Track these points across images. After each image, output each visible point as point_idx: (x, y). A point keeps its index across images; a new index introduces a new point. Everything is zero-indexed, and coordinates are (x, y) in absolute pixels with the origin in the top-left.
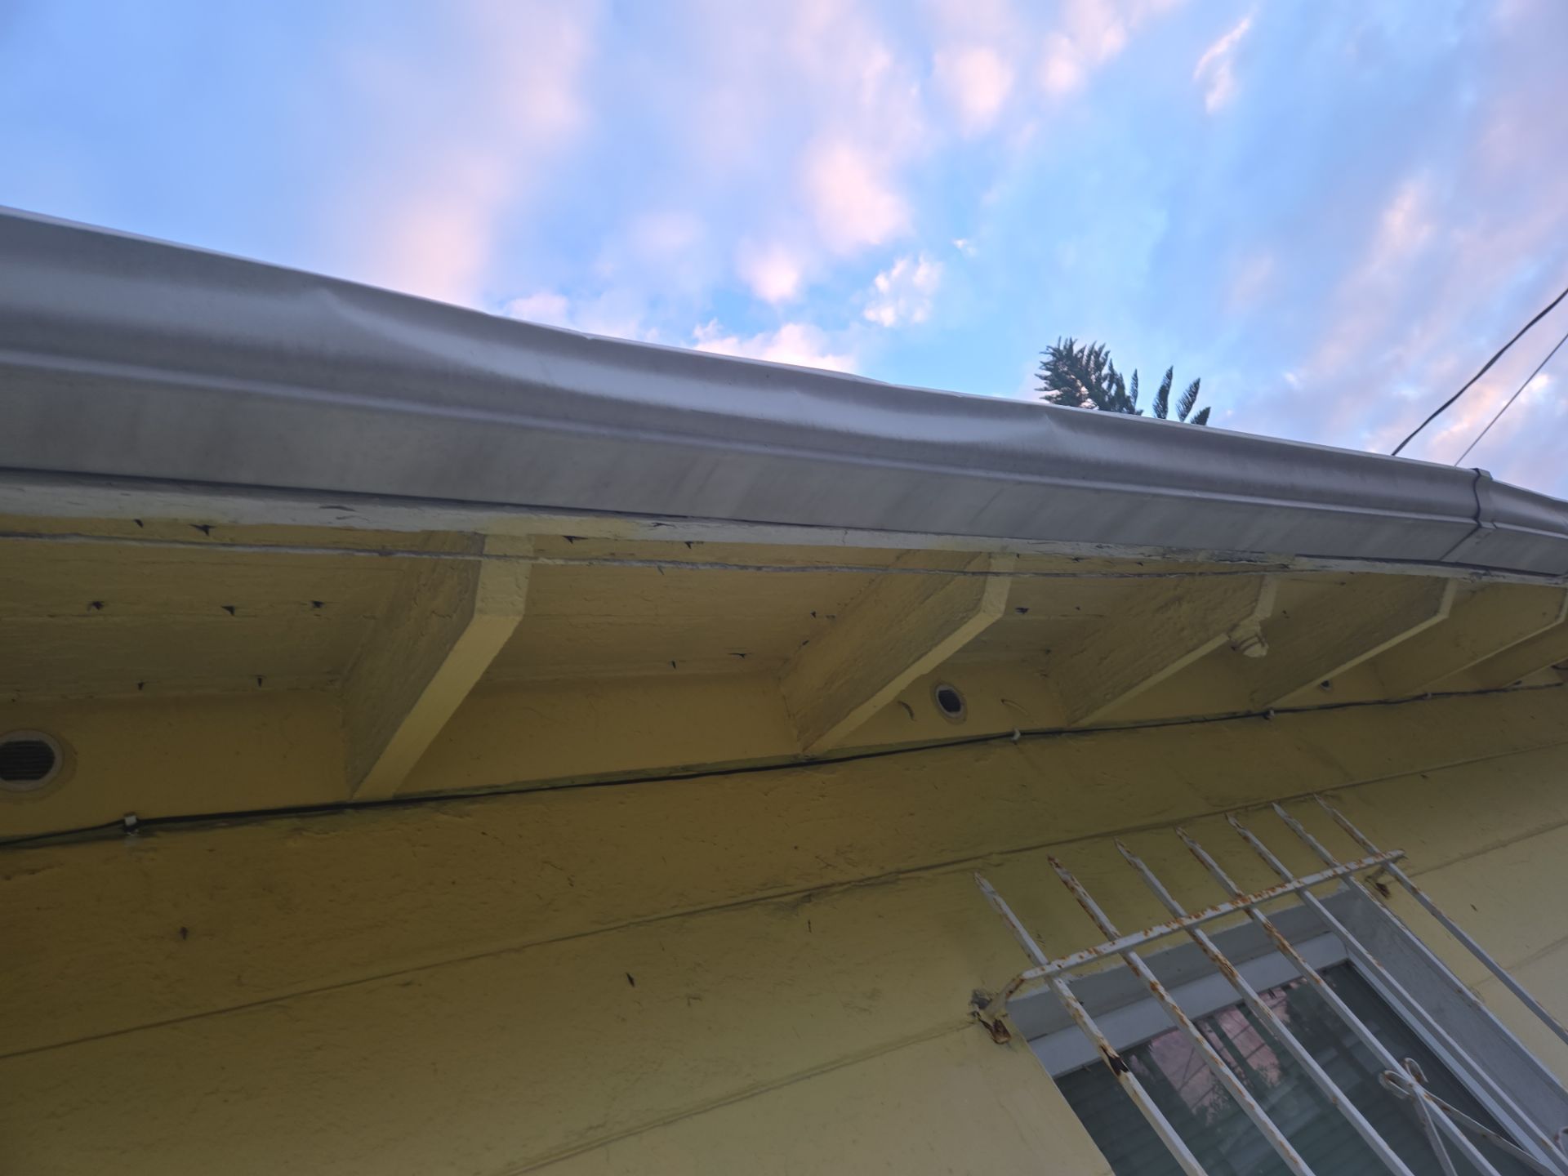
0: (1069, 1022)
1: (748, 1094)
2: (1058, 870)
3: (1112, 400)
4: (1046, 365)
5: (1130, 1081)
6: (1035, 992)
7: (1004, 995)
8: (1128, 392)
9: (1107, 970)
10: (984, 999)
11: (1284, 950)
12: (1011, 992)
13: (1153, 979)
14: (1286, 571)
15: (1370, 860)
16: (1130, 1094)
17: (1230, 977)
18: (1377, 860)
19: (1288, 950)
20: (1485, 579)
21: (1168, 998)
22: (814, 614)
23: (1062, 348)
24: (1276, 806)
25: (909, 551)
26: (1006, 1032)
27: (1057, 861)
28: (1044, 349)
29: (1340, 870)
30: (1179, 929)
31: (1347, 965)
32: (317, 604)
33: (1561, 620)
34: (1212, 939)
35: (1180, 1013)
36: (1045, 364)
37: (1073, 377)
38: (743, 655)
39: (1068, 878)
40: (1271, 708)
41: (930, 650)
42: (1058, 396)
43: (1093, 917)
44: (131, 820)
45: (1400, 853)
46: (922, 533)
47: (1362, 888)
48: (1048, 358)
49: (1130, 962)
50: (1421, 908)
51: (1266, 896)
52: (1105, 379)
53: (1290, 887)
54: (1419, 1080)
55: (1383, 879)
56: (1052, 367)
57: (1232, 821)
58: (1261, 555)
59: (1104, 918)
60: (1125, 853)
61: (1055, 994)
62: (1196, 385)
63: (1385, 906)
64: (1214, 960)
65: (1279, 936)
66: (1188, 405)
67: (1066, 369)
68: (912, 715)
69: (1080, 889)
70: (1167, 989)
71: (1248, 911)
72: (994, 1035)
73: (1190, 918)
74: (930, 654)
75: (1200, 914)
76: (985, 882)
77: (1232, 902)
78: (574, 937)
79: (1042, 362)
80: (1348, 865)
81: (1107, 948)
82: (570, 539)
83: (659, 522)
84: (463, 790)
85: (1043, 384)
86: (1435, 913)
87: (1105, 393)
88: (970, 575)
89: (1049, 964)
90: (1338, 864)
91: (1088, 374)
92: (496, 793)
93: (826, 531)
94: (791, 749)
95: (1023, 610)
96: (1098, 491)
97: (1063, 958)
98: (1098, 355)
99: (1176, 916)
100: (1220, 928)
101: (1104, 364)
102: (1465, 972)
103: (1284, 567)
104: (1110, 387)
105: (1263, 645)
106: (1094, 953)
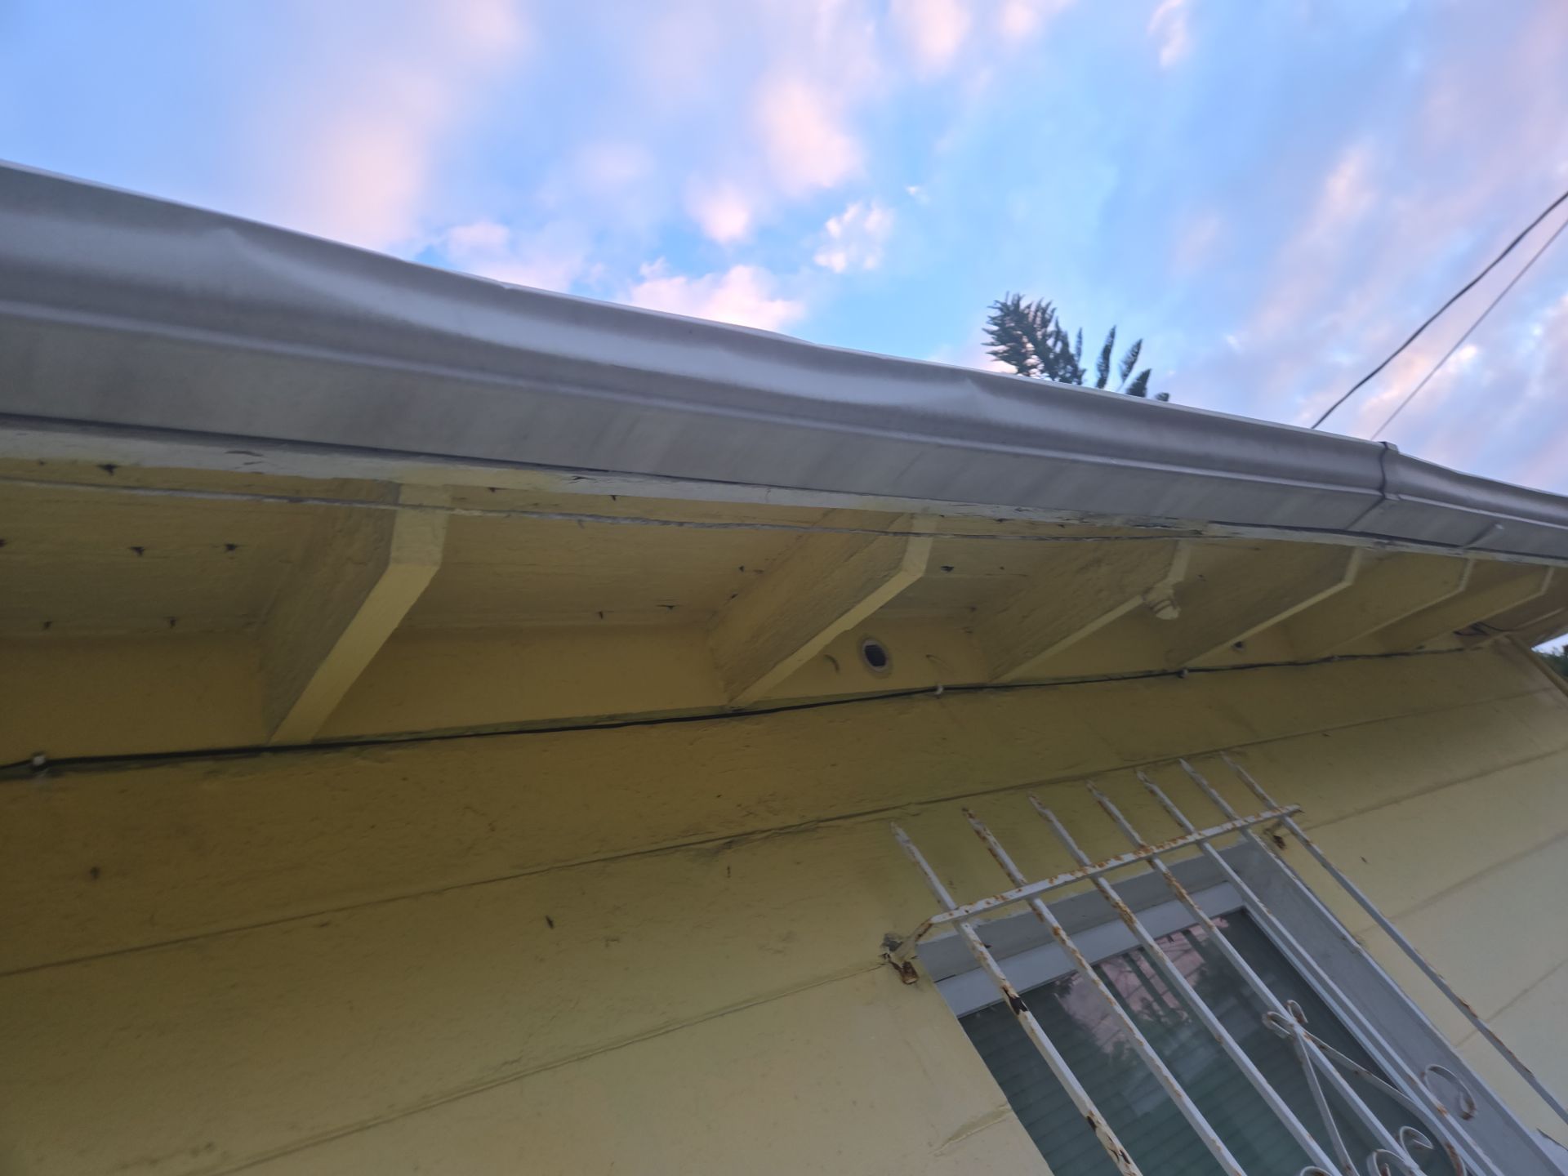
0: (974, 964)
1: (663, 1031)
2: (971, 820)
3: (1057, 357)
4: (994, 320)
5: (1029, 1019)
6: (945, 935)
7: (913, 939)
8: (1072, 350)
9: (1014, 915)
10: (895, 942)
11: (1181, 898)
12: (920, 936)
13: (1056, 924)
14: (1199, 537)
15: (1267, 814)
16: (1028, 1031)
17: (1129, 923)
18: (1275, 814)
19: (1185, 898)
20: (1389, 548)
21: (1069, 943)
22: (742, 568)
23: (1009, 303)
24: (1182, 761)
25: (834, 510)
26: (914, 974)
27: (971, 811)
28: (992, 304)
29: (1239, 823)
30: (1083, 878)
31: (1243, 912)
32: (231, 547)
33: (1462, 588)
34: (1114, 887)
35: (1080, 957)
36: (993, 318)
37: (1019, 332)
38: (671, 607)
39: (979, 827)
40: (1185, 668)
41: (853, 607)
42: (1005, 352)
43: (1002, 865)
44: (39, 760)
45: (1295, 807)
46: (844, 492)
47: (1258, 840)
48: (996, 313)
49: (1035, 909)
50: (1314, 861)
51: (1167, 847)
52: (1050, 336)
53: (1191, 839)
54: (1300, 1021)
55: (1280, 833)
56: (1000, 322)
57: (1140, 775)
58: (1175, 521)
59: (1012, 867)
60: (1036, 805)
61: (961, 938)
62: (1138, 346)
63: (1279, 857)
64: (1114, 907)
65: (1178, 885)
66: (1130, 365)
67: (1013, 325)
68: (837, 668)
69: (992, 839)
70: (1069, 935)
71: (1150, 861)
72: (903, 976)
73: (1094, 867)
74: (852, 611)
75: (1103, 863)
76: (900, 831)
77: (1135, 853)
78: (494, 881)
79: (990, 317)
80: (1246, 819)
81: (1013, 894)
82: (493, 489)
83: (580, 476)
84: (383, 735)
85: (990, 339)
86: (1326, 865)
87: (1050, 350)
88: (891, 535)
89: (957, 909)
90: (1237, 817)
91: (1035, 330)
92: (418, 739)
93: (749, 489)
94: (717, 700)
95: (948, 569)
96: (1017, 455)
97: (971, 904)
98: (1044, 311)
99: (1081, 864)
100: (1124, 876)
101: (1049, 321)
102: (1350, 920)
103: (1198, 533)
104: (1055, 344)
105: (1175, 608)
106: (1000, 899)
